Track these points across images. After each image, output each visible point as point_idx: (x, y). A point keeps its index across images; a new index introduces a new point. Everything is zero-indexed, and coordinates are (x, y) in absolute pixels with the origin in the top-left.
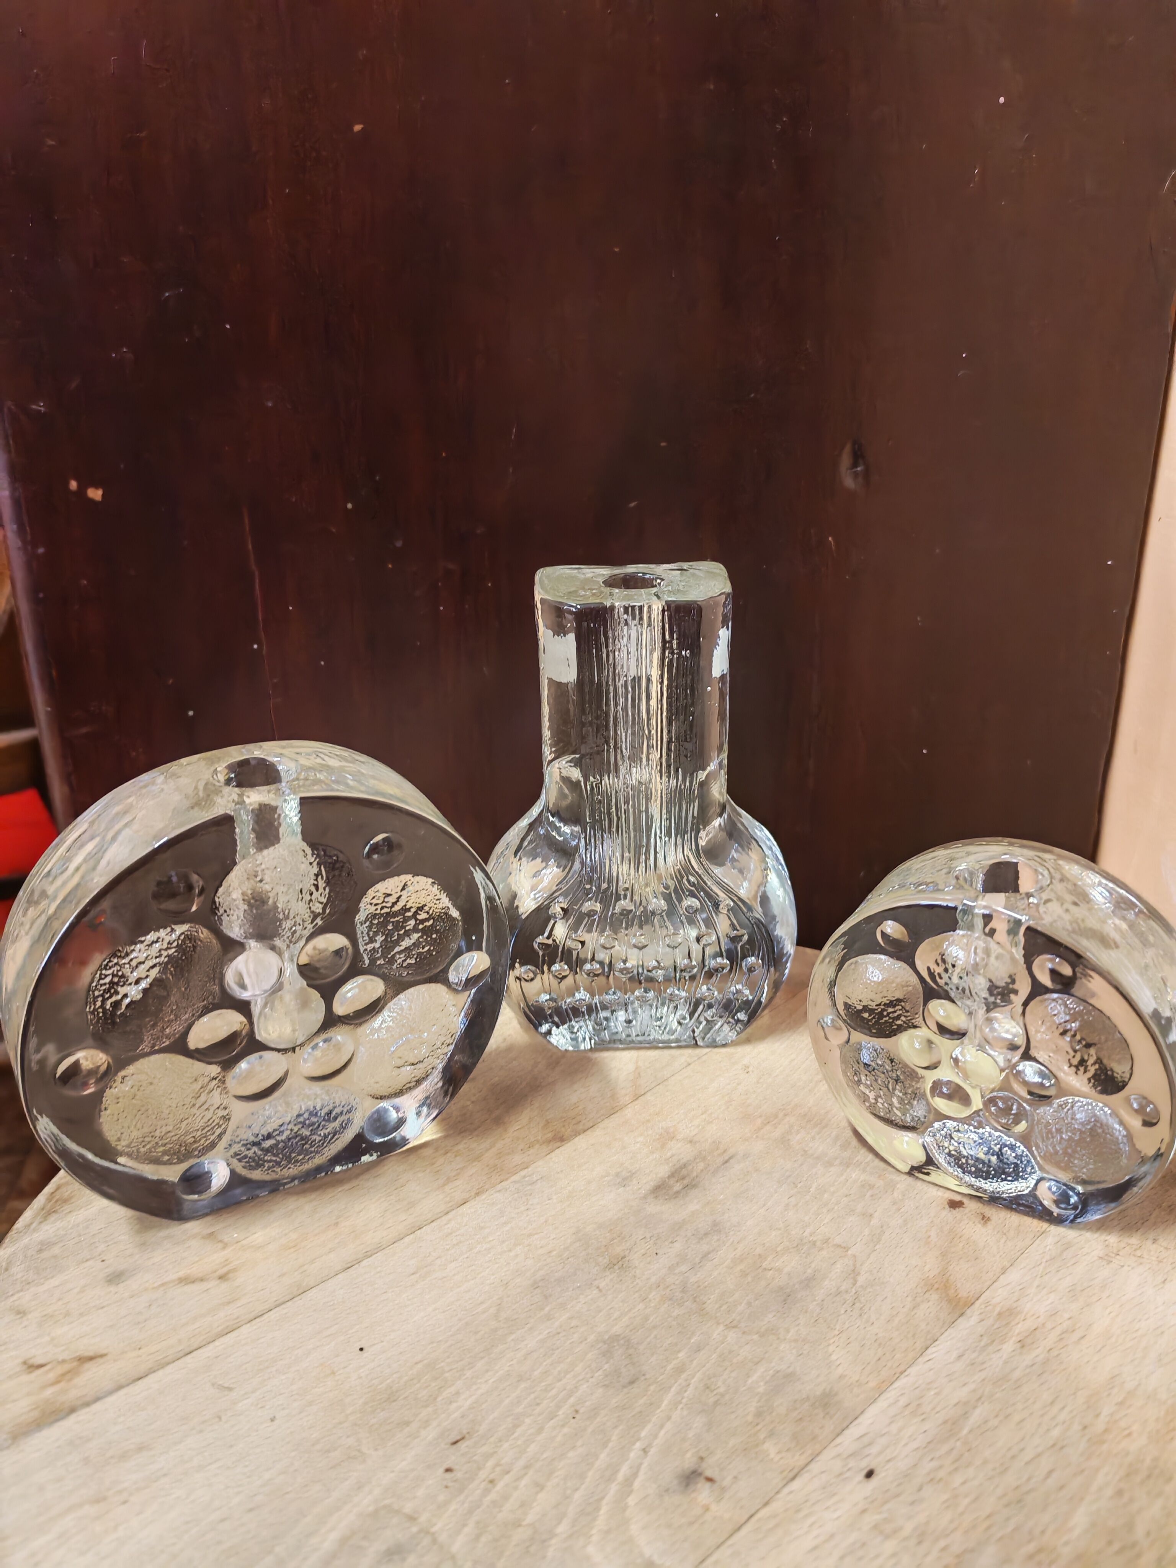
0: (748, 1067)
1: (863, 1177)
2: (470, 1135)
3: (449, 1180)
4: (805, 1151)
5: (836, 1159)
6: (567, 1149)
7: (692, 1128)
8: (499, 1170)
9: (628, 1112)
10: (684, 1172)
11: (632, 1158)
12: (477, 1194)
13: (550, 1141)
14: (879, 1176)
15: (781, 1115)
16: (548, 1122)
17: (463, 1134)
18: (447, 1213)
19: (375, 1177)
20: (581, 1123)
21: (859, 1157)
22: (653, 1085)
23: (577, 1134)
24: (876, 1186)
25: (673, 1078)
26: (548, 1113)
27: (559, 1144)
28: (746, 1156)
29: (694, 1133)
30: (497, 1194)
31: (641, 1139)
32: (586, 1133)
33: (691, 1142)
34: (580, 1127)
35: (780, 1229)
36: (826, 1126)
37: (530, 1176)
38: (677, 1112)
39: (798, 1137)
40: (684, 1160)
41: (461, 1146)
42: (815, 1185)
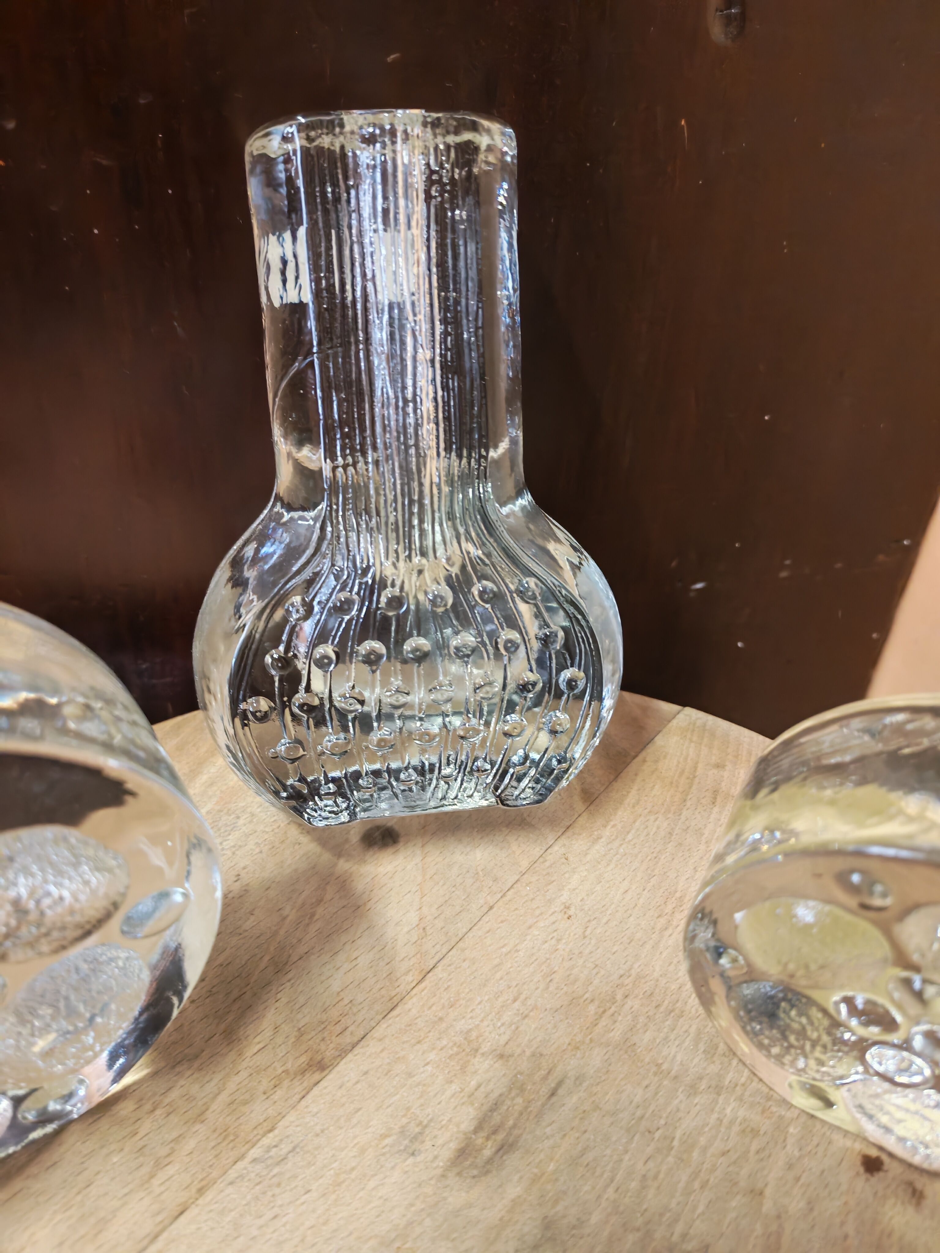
0: (568, 908)
1: (741, 1113)
2: (189, 1069)
3: (159, 1165)
4: (659, 1065)
5: (701, 1078)
6: (331, 1080)
7: (502, 1029)
8: (231, 1138)
9: (412, 1005)
10: (497, 1118)
11: (421, 1097)
12: (201, 1191)
13: (303, 1072)
14: (763, 1112)
15: (619, 997)
16: (301, 1033)
17: (177, 1069)
18: (156, 1237)
19: (48, 1168)
20: (348, 1033)
21: (731, 1075)
22: (444, 951)
23: (343, 1053)
24: (762, 1132)
25: (470, 935)
26: (300, 1016)
27: (317, 1076)
28: (579, 1079)
29: (505, 1038)
30: (230, 1189)
31: (432, 1056)
32: (356, 1050)
33: (501, 1056)
34: (347, 1039)
35: (638, 1230)
36: (681, 1016)
37: (276, 1146)
38: (479, 999)
39: (648, 1036)
40: (495, 1095)
41: (174, 1094)
42: (678, 1134)
